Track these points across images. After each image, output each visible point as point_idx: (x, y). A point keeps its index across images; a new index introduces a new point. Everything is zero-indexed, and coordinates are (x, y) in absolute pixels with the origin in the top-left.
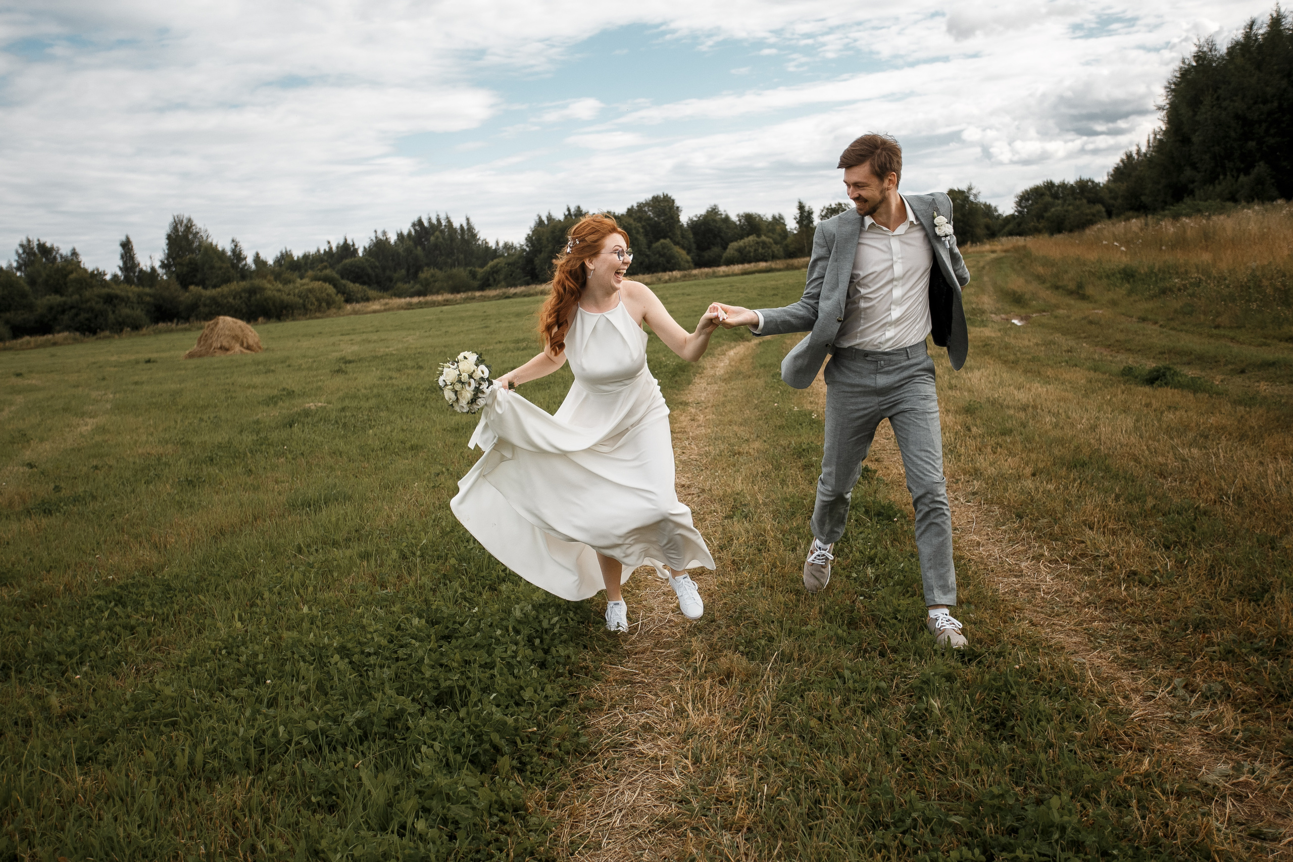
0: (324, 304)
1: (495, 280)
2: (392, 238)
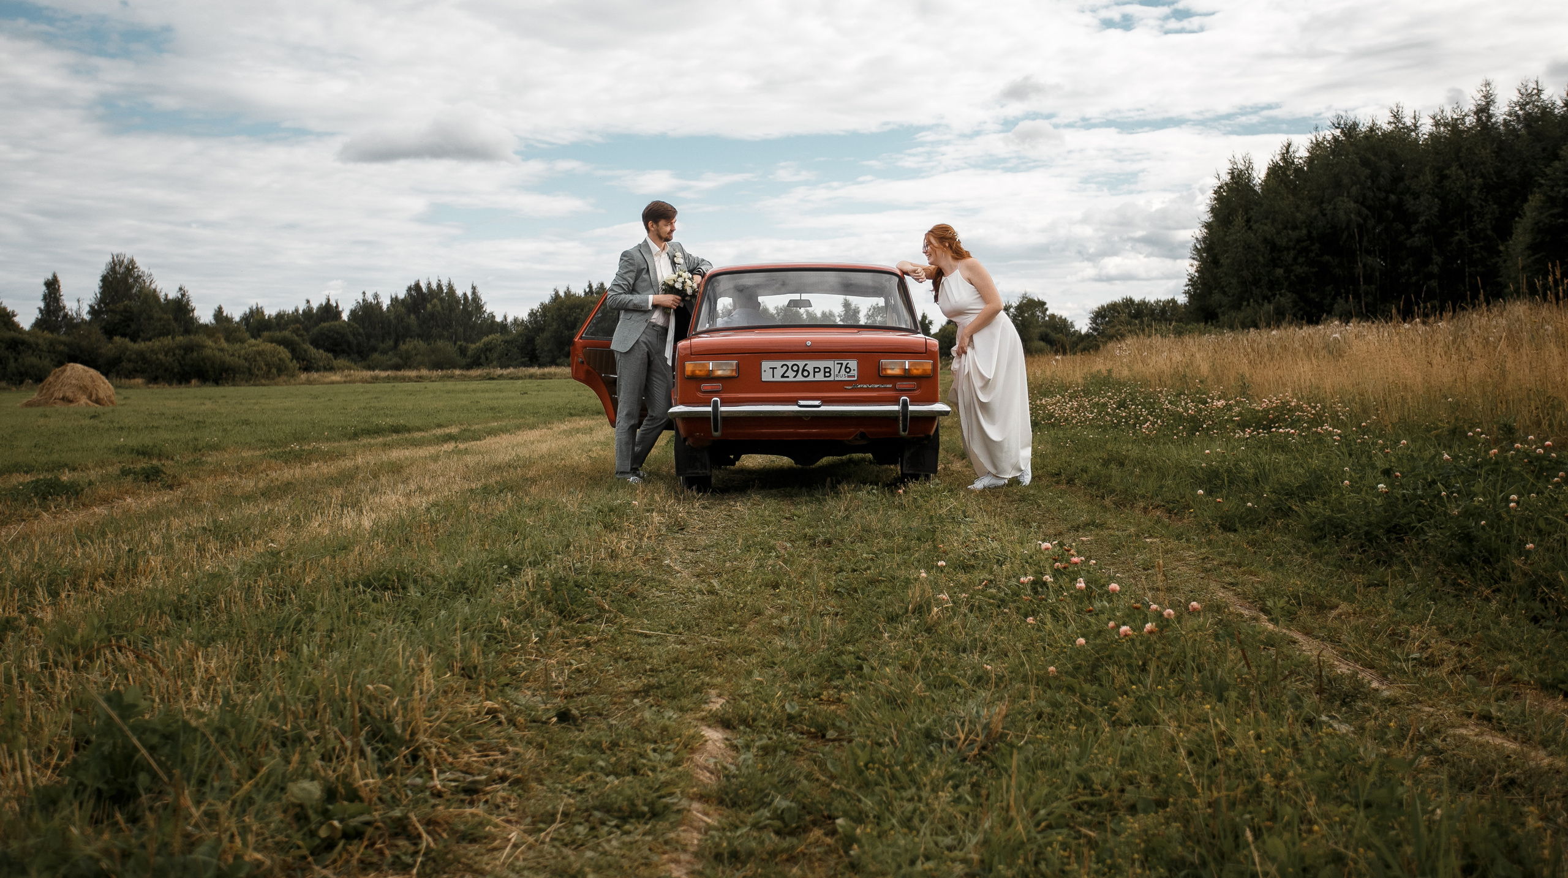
0: (274, 370)
1: (487, 358)
2: (386, 303)
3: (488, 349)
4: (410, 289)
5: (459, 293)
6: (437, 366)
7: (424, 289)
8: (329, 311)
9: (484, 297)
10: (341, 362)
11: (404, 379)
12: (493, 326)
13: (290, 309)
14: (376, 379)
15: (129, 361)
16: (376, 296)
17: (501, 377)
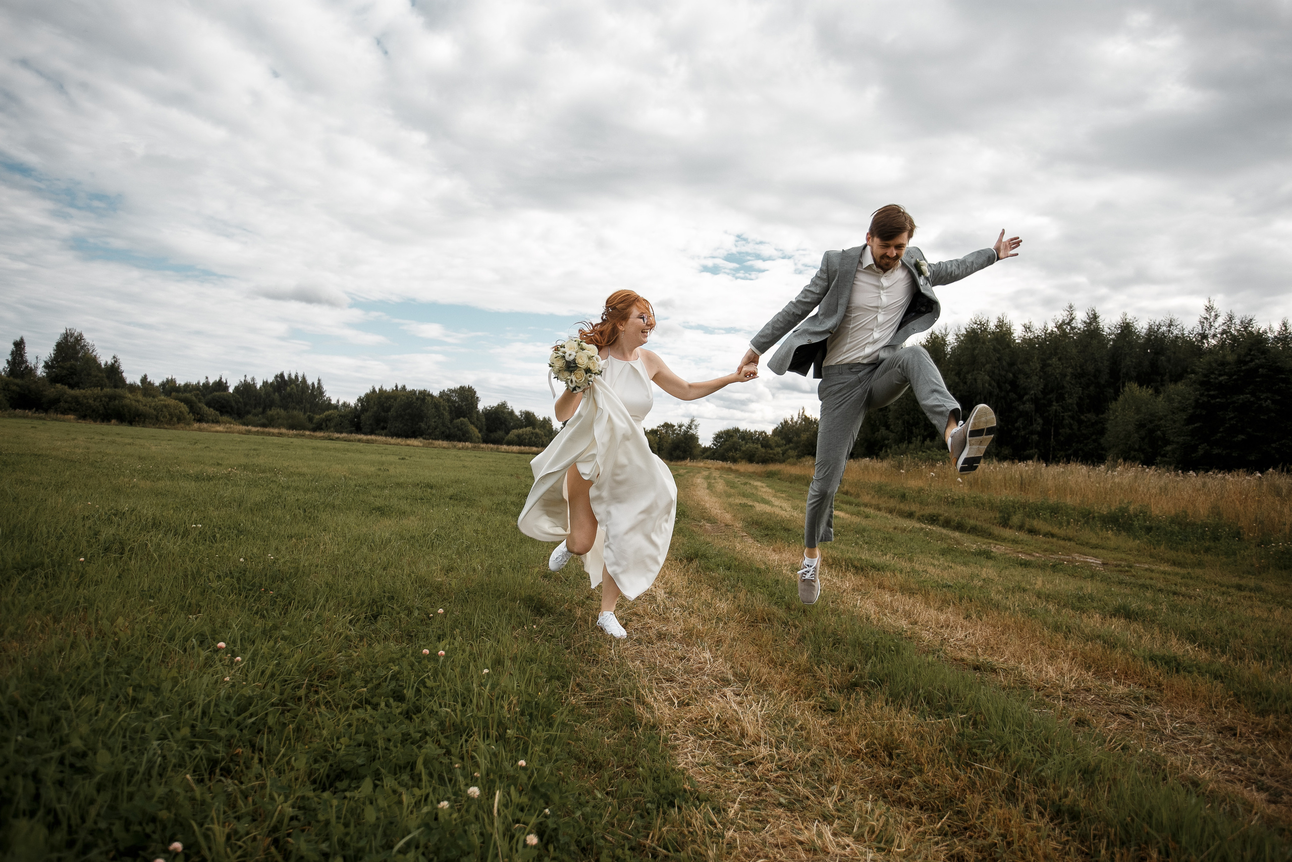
0: (175, 419)
1: (327, 425)
2: (259, 385)
3: (328, 419)
4: (276, 377)
5: (309, 382)
6: (292, 427)
7: (286, 378)
8: (221, 386)
9: (325, 387)
10: (225, 418)
11: (269, 434)
12: (329, 405)
13: (194, 382)
14: (248, 432)
15: (66, 402)
16: (253, 379)
17: (338, 439)
